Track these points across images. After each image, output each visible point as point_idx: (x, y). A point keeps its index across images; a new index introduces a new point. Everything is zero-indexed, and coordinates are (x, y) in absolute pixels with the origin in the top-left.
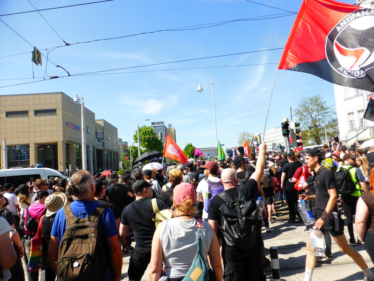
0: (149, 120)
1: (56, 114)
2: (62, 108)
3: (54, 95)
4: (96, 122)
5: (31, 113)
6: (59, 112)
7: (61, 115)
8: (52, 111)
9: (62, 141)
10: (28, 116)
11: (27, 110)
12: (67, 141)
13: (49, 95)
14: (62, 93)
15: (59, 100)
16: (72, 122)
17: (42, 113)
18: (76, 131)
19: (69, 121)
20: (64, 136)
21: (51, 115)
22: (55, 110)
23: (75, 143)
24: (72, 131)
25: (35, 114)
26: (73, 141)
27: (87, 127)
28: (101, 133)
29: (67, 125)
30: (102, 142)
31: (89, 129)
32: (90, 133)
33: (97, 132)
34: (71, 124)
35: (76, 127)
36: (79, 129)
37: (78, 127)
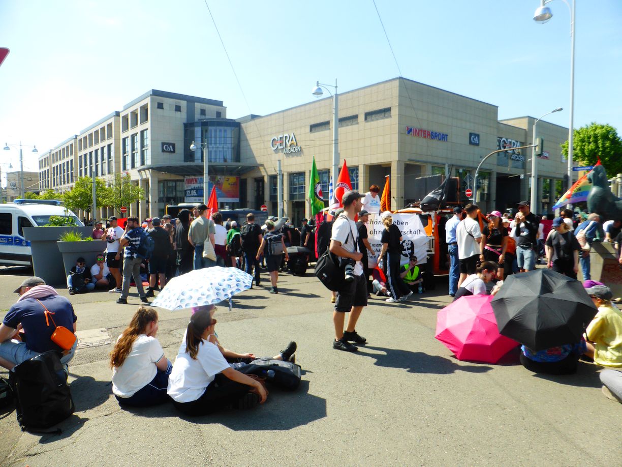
0: (561, 109)
1: (390, 117)
2: (400, 105)
3: (388, 84)
4: (499, 120)
5: (361, 118)
6: (395, 112)
7: (397, 116)
8: (385, 112)
10: (358, 123)
11: (357, 114)
12: (409, 160)
13: (383, 85)
14: (401, 78)
15: (396, 91)
16: (425, 127)
17: (374, 117)
18: (435, 143)
19: (415, 125)
20: (401, 152)
21: (385, 117)
22: (388, 110)
23: (430, 163)
24: (422, 141)
25: (366, 119)
26: (424, 159)
27: (471, 134)
28: (518, 143)
29: (409, 133)
30: (518, 160)
31: (477, 137)
32: (478, 145)
33: (504, 141)
34: (421, 130)
35: (436, 136)
36: (443, 138)
37: (440, 134)
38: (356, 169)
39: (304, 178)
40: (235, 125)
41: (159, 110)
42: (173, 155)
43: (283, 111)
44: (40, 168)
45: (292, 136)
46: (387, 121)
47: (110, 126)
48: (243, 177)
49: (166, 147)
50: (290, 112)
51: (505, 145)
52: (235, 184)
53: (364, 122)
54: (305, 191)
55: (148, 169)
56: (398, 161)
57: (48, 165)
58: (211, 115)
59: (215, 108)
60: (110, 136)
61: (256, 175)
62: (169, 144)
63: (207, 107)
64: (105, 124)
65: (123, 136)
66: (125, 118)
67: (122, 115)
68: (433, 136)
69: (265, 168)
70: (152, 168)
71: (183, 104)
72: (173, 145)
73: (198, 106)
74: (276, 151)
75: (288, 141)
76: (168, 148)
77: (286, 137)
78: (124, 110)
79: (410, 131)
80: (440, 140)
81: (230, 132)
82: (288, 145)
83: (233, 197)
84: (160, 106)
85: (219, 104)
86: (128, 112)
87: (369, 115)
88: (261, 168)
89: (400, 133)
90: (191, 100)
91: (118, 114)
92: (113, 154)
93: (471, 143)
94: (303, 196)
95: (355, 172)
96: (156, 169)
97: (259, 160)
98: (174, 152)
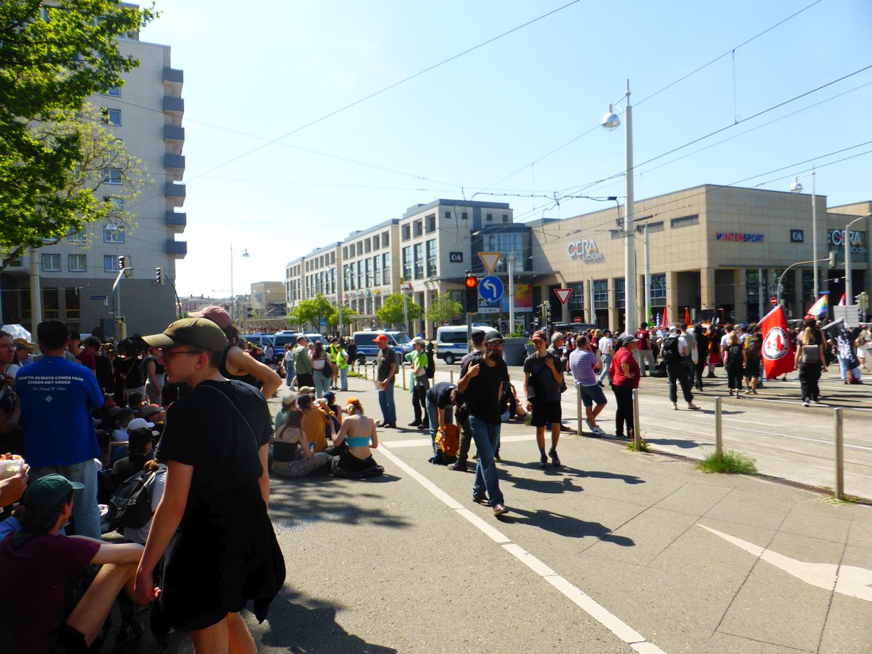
1: (698, 223)
2: (708, 212)
4: (828, 211)
5: (667, 225)
6: (703, 219)
7: (705, 223)
8: (692, 218)
9: (706, 266)
11: (662, 220)
12: (720, 265)
13: (689, 192)
14: (707, 185)
15: (703, 198)
16: (736, 230)
17: (680, 223)
18: (749, 245)
19: (726, 229)
20: (710, 259)
21: (692, 224)
22: (696, 216)
23: (744, 266)
24: (735, 246)
25: (672, 226)
26: (737, 263)
27: (792, 231)
28: (857, 234)
29: (718, 239)
30: (857, 253)
31: (800, 234)
32: (802, 241)
33: (837, 233)
34: (732, 234)
35: (749, 238)
36: (758, 239)
37: (754, 235)
38: (663, 275)
39: (607, 285)
40: (526, 231)
41: (446, 219)
42: (461, 264)
43: (581, 216)
44: (288, 277)
45: (592, 242)
46: (695, 228)
47: (386, 235)
48: (536, 285)
49: (454, 257)
50: (588, 217)
51: (838, 237)
52: (528, 292)
53: (670, 229)
54: (607, 299)
55: (437, 281)
56: (708, 268)
57: (299, 273)
58: (497, 220)
59: (501, 211)
60: (386, 244)
61: (552, 283)
62: (457, 254)
63: (493, 211)
64: (379, 232)
65: (402, 245)
66: (407, 228)
67: (401, 223)
68: (746, 238)
69: (561, 276)
70: (441, 280)
71: (470, 210)
72: (461, 254)
73: (484, 211)
74: (574, 258)
75: (588, 248)
76: (455, 257)
77: (585, 243)
78: (404, 219)
79: (719, 236)
80: (754, 241)
81: (519, 237)
82: (588, 251)
83: (525, 306)
84: (448, 215)
85: (505, 206)
86: (411, 221)
87: (675, 222)
88: (557, 276)
89: (709, 240)
90: (477, 206)
91: (395, 222)
92: (389, 263)
93: (792, 240)
94: (607, 304)
95: (662, 279)
96: (445, 281)
97: (555, 267)
98: (462, 261)
